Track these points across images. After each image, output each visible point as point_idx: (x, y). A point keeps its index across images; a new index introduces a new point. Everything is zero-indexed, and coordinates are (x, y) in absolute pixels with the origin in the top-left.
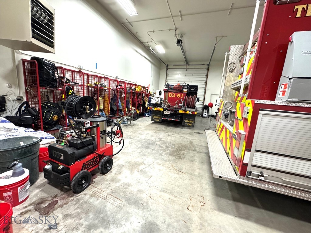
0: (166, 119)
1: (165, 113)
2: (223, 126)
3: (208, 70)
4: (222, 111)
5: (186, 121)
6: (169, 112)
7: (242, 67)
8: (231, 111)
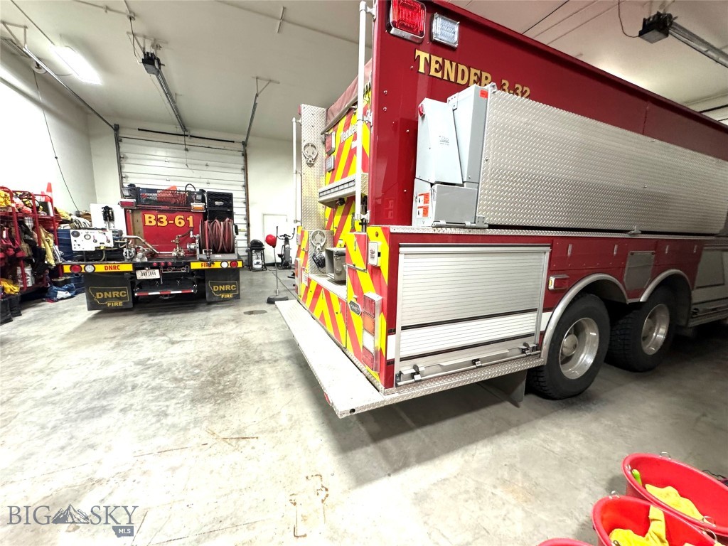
0: (150, 294)
1: (140, 275)
2: (319, 287)
3: (245, 155)
4: (306, 253)
5: (215, 288)
6: (157, 271)
7: (330, 155)
8: (330, 253)
